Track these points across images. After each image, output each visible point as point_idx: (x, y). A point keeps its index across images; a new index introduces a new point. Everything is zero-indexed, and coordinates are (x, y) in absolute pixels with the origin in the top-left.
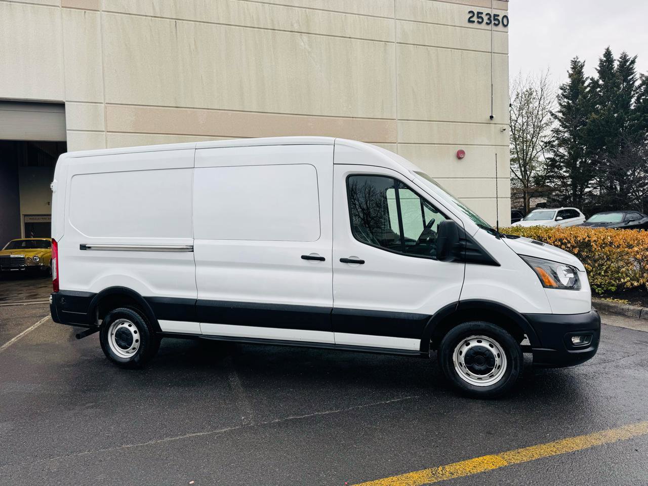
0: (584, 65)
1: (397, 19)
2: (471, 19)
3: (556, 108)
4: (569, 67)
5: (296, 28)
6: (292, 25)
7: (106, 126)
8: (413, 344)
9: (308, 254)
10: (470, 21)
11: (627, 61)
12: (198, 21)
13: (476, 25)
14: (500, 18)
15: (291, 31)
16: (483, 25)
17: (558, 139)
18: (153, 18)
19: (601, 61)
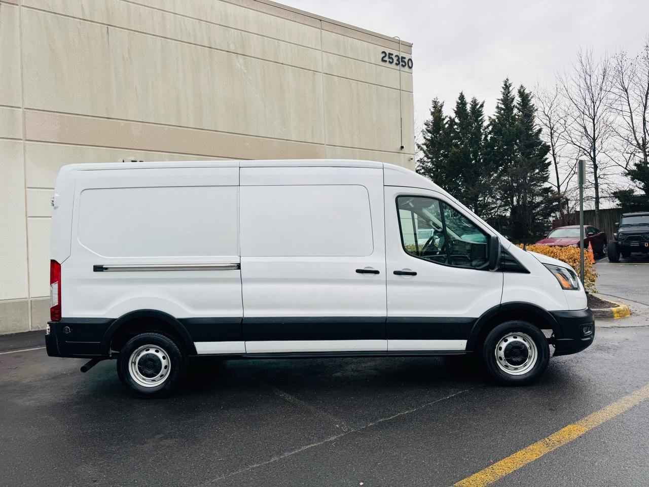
0: (443, 105)
1: (323, 51)
2: (384, 59)
3: (422, 141)
4: (430, 106)
5: (232, 48)
6: (228, 45)
7: (25, 134)
8: (460, 345)
9: (362, 268)
10: (383, 60)
11: (477, 105)
12: (132, 30)
13: (387, 64)
14: (406, 60)
15: (227, 51)
16: (393, 66)
17: (423, 168)
18: (82, 21)
19: (458, 103)
